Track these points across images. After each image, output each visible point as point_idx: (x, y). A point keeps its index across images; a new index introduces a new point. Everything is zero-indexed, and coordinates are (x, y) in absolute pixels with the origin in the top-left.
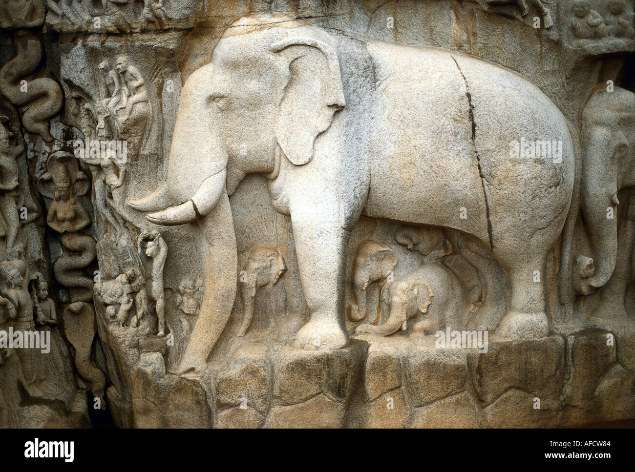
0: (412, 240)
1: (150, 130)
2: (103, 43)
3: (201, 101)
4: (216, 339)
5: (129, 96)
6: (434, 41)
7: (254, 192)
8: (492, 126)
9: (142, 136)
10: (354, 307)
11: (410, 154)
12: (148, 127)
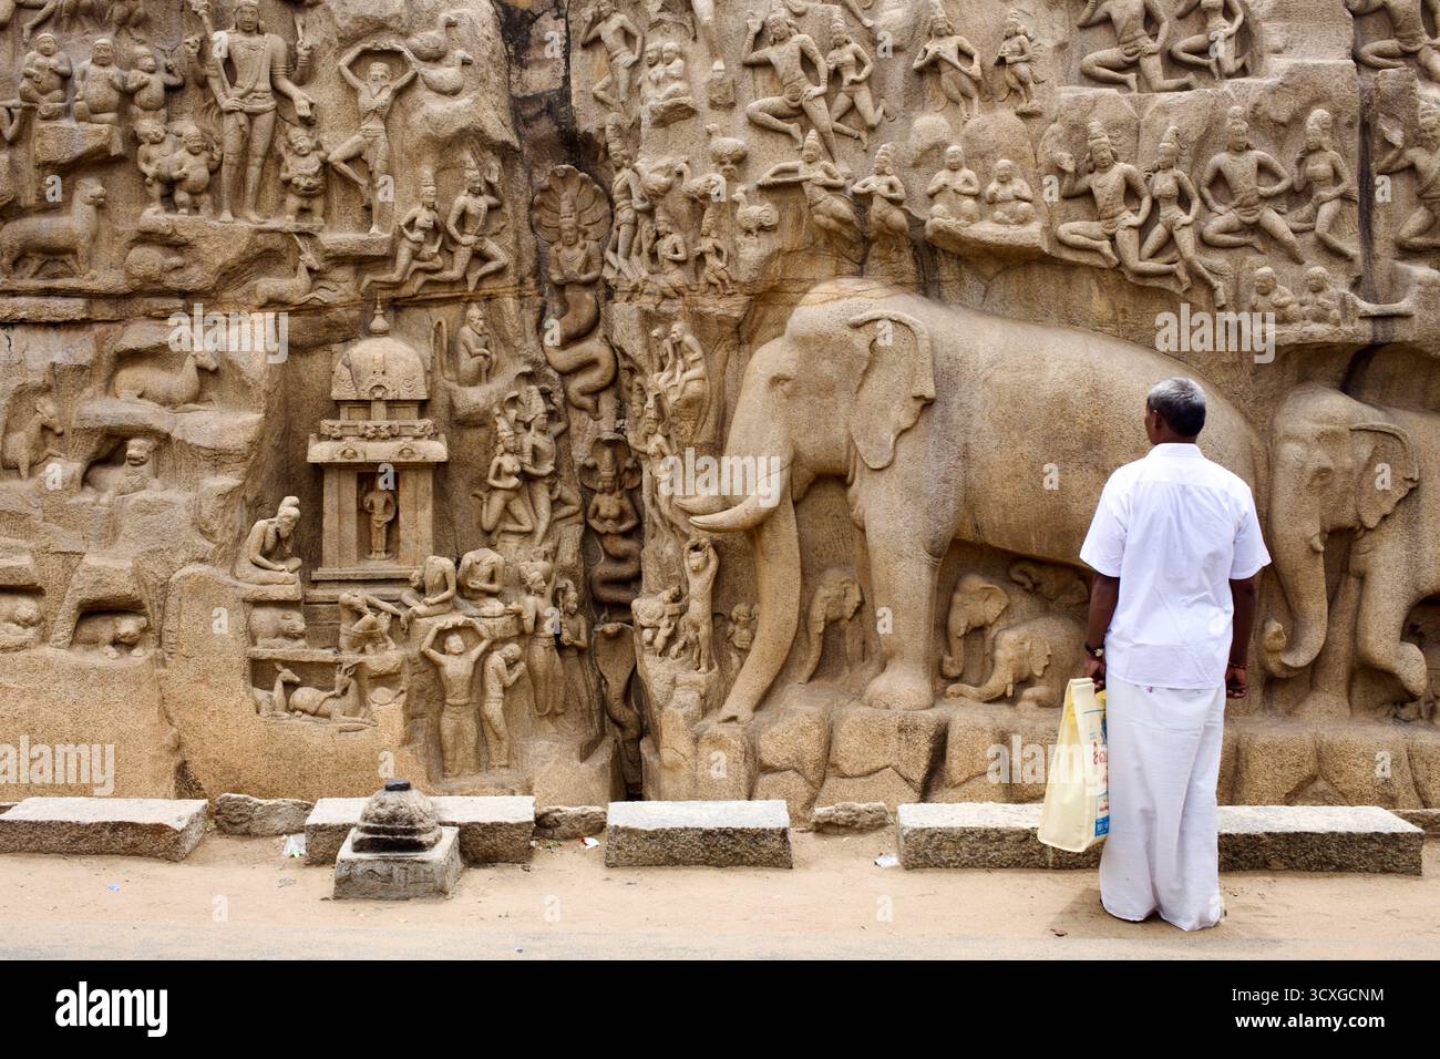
0: (1030, 577)
1: (707, 414)
2: (657, 306)
3: (763, 382)
5: (684, 371)
6: (1071, 320)
7: (827, 499)
8: (1126, 434)
9: (697, 420)
10: (948, 659)
11: (1015, 464)
12: (704, 410)
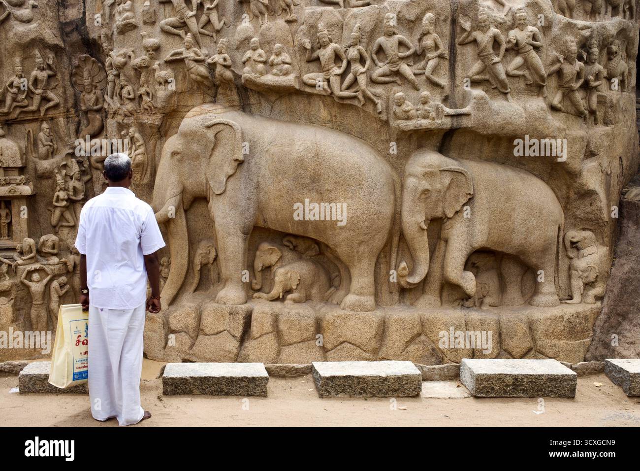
0: (292, 243)
1: (146, 171)
2: (123, 120)
3: (169, 155)
4: (175, 292)
5: (135, 150)
6: (311, 121)
7: (199, 209)
8: (331, 175)
9: (142, 173)
10: (254, 281)
11: (280, 191)
12: (145, 168)
